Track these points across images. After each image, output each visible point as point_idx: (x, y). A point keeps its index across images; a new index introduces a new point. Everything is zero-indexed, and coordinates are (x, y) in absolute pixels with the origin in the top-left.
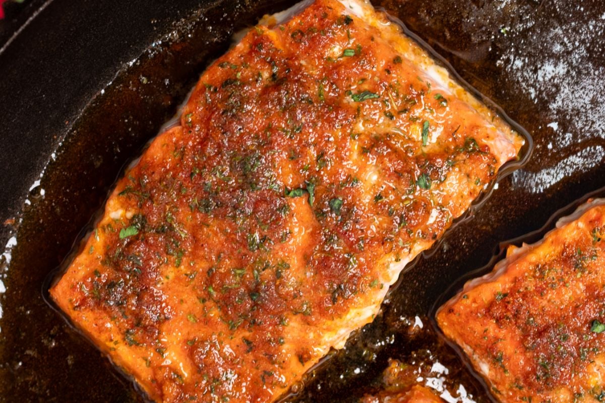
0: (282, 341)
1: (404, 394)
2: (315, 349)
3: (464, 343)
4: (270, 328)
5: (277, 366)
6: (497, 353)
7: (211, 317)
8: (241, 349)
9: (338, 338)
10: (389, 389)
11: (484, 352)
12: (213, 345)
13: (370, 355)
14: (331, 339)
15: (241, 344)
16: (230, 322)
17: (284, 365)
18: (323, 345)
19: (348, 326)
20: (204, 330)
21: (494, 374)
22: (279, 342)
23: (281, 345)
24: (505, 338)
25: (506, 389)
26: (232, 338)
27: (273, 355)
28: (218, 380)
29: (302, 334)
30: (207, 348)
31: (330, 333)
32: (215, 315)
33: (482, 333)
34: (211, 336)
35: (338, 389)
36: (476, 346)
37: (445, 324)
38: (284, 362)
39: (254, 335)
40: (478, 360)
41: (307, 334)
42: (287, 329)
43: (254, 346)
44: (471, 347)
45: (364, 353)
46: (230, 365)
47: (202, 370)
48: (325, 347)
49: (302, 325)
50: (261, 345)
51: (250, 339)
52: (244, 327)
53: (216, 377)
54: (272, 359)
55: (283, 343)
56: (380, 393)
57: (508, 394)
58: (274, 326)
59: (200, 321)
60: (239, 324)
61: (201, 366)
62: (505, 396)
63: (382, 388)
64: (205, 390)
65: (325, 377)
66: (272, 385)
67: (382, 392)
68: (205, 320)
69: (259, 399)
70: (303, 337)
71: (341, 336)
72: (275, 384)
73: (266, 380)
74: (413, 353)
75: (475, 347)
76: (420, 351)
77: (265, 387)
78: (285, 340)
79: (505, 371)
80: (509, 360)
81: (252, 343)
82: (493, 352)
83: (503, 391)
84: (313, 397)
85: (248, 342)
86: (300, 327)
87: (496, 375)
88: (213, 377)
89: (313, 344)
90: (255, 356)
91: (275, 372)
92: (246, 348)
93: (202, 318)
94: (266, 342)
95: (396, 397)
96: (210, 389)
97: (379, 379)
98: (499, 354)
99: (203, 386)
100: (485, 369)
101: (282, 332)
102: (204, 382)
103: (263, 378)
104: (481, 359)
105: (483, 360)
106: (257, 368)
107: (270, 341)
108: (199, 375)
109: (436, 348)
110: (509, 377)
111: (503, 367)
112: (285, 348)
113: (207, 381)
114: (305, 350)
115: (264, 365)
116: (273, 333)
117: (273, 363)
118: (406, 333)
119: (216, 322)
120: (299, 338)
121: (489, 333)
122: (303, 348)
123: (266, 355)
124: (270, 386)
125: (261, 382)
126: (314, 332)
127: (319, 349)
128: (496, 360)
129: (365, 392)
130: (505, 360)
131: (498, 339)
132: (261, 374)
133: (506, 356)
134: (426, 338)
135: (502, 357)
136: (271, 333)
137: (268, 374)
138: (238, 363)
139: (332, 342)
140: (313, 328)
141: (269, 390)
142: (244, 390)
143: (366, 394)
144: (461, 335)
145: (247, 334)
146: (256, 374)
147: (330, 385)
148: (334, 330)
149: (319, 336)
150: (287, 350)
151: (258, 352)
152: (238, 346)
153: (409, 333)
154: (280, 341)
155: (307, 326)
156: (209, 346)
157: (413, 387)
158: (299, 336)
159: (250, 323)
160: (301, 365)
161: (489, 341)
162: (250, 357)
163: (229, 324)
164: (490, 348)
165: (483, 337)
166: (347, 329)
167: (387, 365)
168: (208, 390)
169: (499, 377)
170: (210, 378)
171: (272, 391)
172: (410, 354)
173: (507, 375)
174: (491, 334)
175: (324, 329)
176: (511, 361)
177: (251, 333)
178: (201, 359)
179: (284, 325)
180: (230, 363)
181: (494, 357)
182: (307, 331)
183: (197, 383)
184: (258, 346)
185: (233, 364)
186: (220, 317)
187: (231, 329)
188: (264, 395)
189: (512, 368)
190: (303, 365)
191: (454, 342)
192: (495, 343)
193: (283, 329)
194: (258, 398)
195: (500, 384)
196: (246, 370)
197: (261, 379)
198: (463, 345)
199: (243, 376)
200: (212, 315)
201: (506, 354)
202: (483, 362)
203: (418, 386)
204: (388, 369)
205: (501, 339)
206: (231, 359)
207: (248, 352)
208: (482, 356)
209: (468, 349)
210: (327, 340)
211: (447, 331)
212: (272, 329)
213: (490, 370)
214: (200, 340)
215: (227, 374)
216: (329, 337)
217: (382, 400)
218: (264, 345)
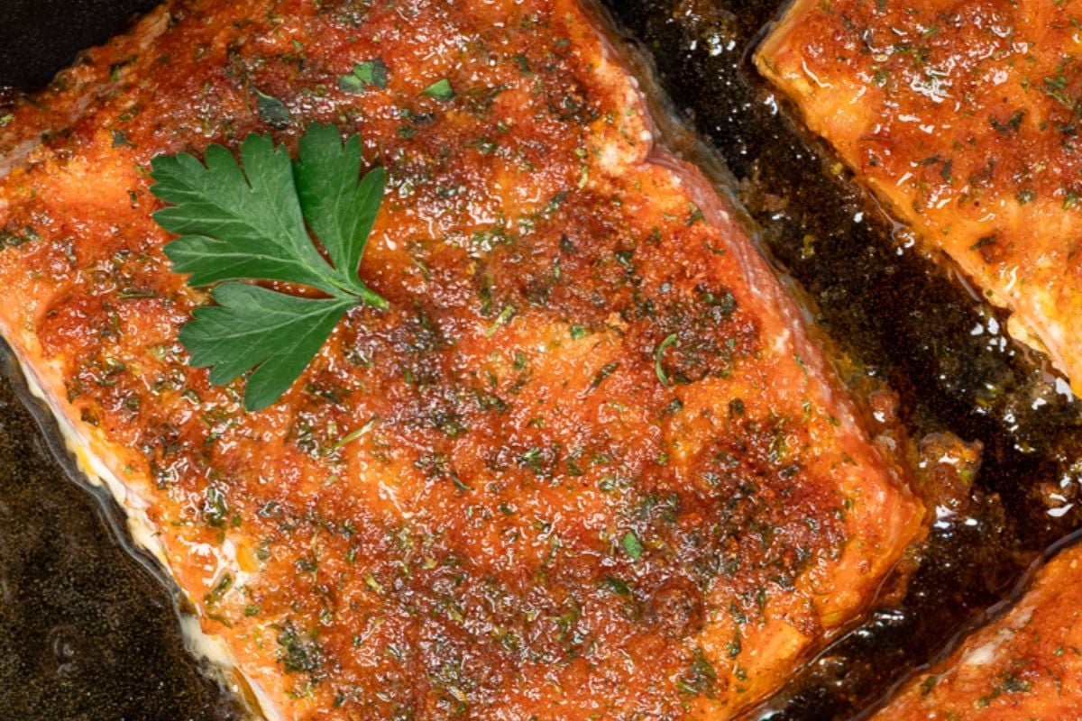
0: (1027, 198)
1: (905, 479)
2: (1013, 273)
3: (1032, 608)
4: (1057, 170)
5: (966, 189)
6: (1027, 678)
7: (1070, 37)
8: (999, 108)
9: (1040, 324)
10: (912, 447)
11: (1024, 651)
12: (1004, 45)
13: (987, 400)
14: (1038, 307)
15: (1012, 106)
16: (1063, 79)
17: (968, 204)
18: (1021, 290)
19: (1069, 342)
20: (1039, 21)
21: (972, 675)
22: (1022, 192)
23: (1017, 197)
24: (1062, 693)
25: (942, 705)
26: (1023, 86)
27: (991, 179)
28: (924, 59)
29: (1045, 243)
30: (997, 30)
31: (1051, 303)
32: (1076, 45)
33: (1069, 644)
34: (1026, 40)
35: (907, 331)
36: (1035, 633)
37: (1074, 564)
38: (977, 204)
39: (1036, 135)
40: (1000, 640)
41: (1048, 253)
42: (1055, 208)
43: (1010, 136)
44: (1030, 621)
45: (990, 387)
46: (961, 84)
47: (948, 23)
48: (1017, 294)
49: (1069, 240)
50: (1015, 151)
51: (1023, 126)
52: (1054, 110)
53: (933, 54)
54: (983, 177)
55: (1021, 202)
56: (903, 426)
57: (928, 709)
58: (1060, 178)
59: (1058, 13)
60: (1061, 100)
61: (958, 19)
62: (924, 705)
63: (912, 431)
64: (902, 30)
65: (932, 301)
66: (919, 181)
67: (905, 431)
68: (1063, 23)
69: (888, 152)
70: (1039, 245)
71: (1045, 331)
72: (922, 189)
73: (929, 168)
74: (996, 496)
75: (1032, 631)
76: (1001, 512)
77: (914, 165)
78: (1028, 204)
79: (986, 699)
80: (1013, 706)
81: (1017, 130)
82: (1031, 671)
83: (936, 698)
84: (886, 276)
85: (1019, 119)
86: (1063, 236)
87: (970, 682)
88: (931, 48)
89: (1023, 268)
90: (984, 140)
91: (952, 186)
92: (1002, 117)
93: (1065, 17)
94: (1023, 162)
95: (896, 462)
96: (905, 41)
97: (933, 422)
98: (1026, 683)
99: (910, 25)
100: (980, 656)
101: (1051, 196)
102: (920, 28)
103: (934, 160)
104: (1002, 646)
105: (1004, 651)
106: (955, 146)
107: (1026, 170)
108: (933, 17)
109: (1011, 549)
110: (971, 708)
111: (996, 694)
112: (1009, 206)
113: (920, 35)
114: (1008, 250)
115: (964, 162)
116: (1046, 177)
117: (973, 181)
118: (1041, 478)
119: (1059, 49)
120: (1036, 234)
121: (1073, 659)
122: (1012, 244)
123: (991, 164)
124: (917, 176)
125: (924, 157)
126: (1052, 269)
127: (1012, 283)
128: (1010, 677)
129: (901, 394)
130: (1012, 697)
131: (1058, 679)
132: (944, 154)
133: (1022, 698)
134: (1030, 524)
135: (1019, 689)
136: (1045, 174)
137: (945, 171)
138: (965, 103)
139: (1030, 310)
140: (1062, 265)
141: (908, 176)
142: (905, 118)
143: (896, 395)
144: (1054, 599)
145: (1035, 119)
146: (942, 145)
147: (915, 313)
148: (1061, 312)
149: (1044, 281)
150: (1006, 211)
151: (995, 144)
152: (1005, 100)
153: (1043, 485)
154: (1027, 193)
155: (1067, 250)
156: (1003, 35)
157: (919, 500)
158: (1041, 237)
159: (1065, 125)
160: (972, 241)
161: (1053, 658)
162: (981, 129)
163: (1056, 78)
164: (1037, 664)
165: (1061, 645)
166: (1062, 342)
167: (967, 438)
168: (901, 38)
169: (967, 687)
170: (928, 41)
171: (905, 182)
172: (994, 491)
173: (976, 705)
174: (1071, 664)
175: (1061, 291)
176: (1010, 712)
177: (1037, 129)
178: (973, 19)
179: (1066, 200)
180: (964, 86)
181: (1016, 674)
182: (1054, 254)
183: (916, 11)
184: (1010, 146)
185: (963, 93)
186: (1072, 58)
187: (1046, 83)
188: (897, 162)
189: (994, 714)
190: (972, 249)
191: (1029, 586)
192: (1050, 673)
193: (1056, 199)
194: (891, 150)
195: (951, 690)
196: (950, 122)
197: (931, 155)
198: (1027, 605)
199: (935, 116)
200: (1075, 38)
201: (1027, 698)
202: (995, 652)
203: (924, 510)
204: (958, 443)
205: (1060, 686)
206: (974, 86)
207: (994, 125)
208: (1011, 647)
209: (1021, 615)
210: (1035, 298)
211: (1055, 567)
212: (1055, 174)
213: (979, 667)
214: (1015, 15)
215: (941, 78)
216: (1041, 303)
217: (887, 431)
218: (1015, 157)
